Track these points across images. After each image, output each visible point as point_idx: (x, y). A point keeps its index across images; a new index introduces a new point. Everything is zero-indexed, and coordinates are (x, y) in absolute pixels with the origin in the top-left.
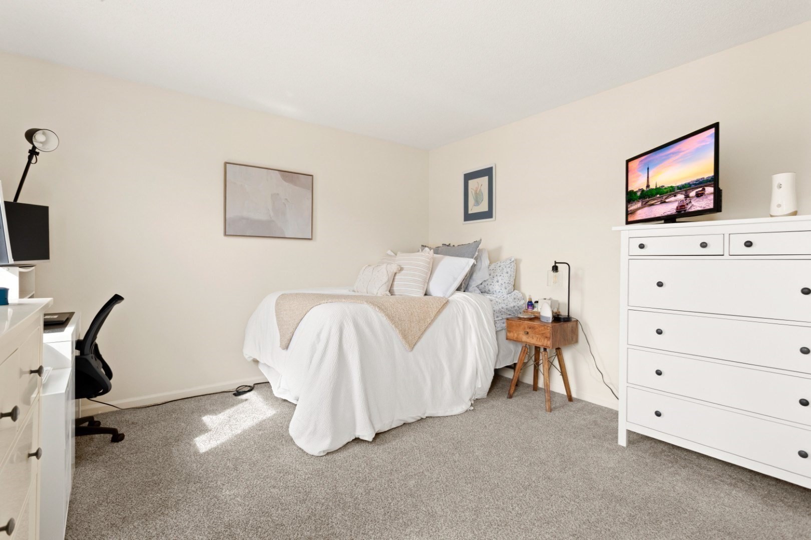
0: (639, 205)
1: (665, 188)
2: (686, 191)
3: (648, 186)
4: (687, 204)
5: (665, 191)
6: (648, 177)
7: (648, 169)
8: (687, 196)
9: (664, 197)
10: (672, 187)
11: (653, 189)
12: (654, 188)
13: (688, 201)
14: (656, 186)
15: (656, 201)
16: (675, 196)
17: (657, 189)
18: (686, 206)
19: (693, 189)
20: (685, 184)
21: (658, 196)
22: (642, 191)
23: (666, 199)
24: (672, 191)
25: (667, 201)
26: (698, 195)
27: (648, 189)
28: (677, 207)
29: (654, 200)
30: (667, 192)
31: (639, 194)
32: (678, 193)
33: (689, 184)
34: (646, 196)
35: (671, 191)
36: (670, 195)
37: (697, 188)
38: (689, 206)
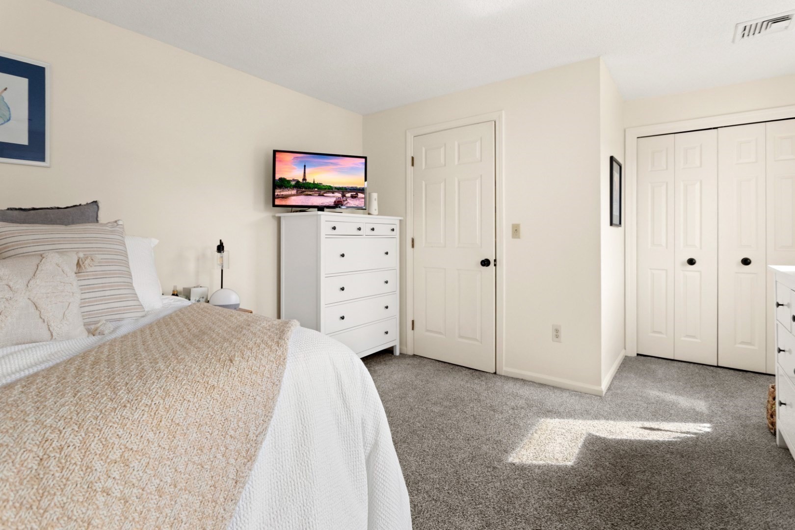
0: (294, 192)
1: (324, 186)
2: (343, 192)
3: (304, 179)
4: (344, 201)
5: (323, 187)
6: (305, 173)
7: (305, 166)
8: (344, 196)
9: (322, 192)
10: (330, 186)
11: (310, 183)
12: (312, 183)
13: (344, 199)
14: (314, 182)
15: (313, 193)
16: (333, 193)
17: (314, 184)
18: (343, 202)
19: (349, 192)
20: (342, 187)
21: (316, 189)
22: (298, 182)
23: (324, 193)
24: (331, 189)
25: (325, 195)
26: (352, 197)
27: (304, 182)
28: (335, 202)
29: (311, 191)
30: (325, 189)
31: (293, 183)
32: (336, 192)
33: (345, 188)
34: (302, 186)
35: (329, 189)
36: (329, 192)
37: (352, 192)
38: (346, 202)
